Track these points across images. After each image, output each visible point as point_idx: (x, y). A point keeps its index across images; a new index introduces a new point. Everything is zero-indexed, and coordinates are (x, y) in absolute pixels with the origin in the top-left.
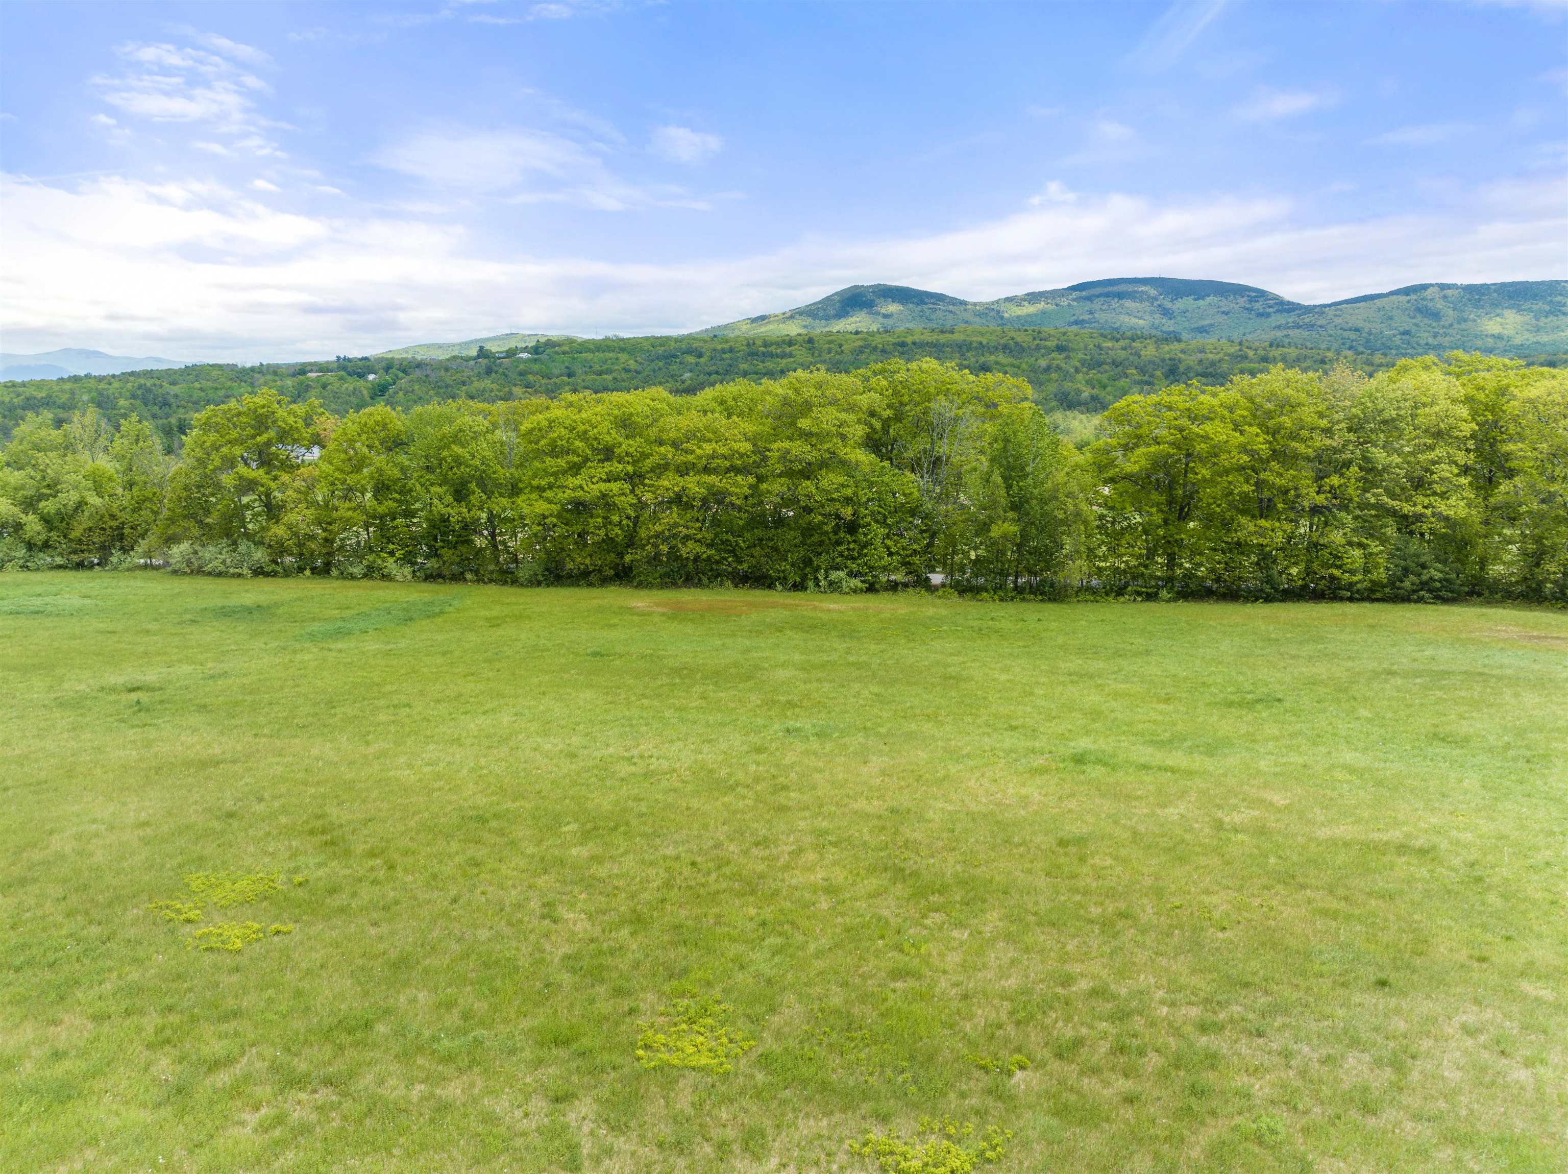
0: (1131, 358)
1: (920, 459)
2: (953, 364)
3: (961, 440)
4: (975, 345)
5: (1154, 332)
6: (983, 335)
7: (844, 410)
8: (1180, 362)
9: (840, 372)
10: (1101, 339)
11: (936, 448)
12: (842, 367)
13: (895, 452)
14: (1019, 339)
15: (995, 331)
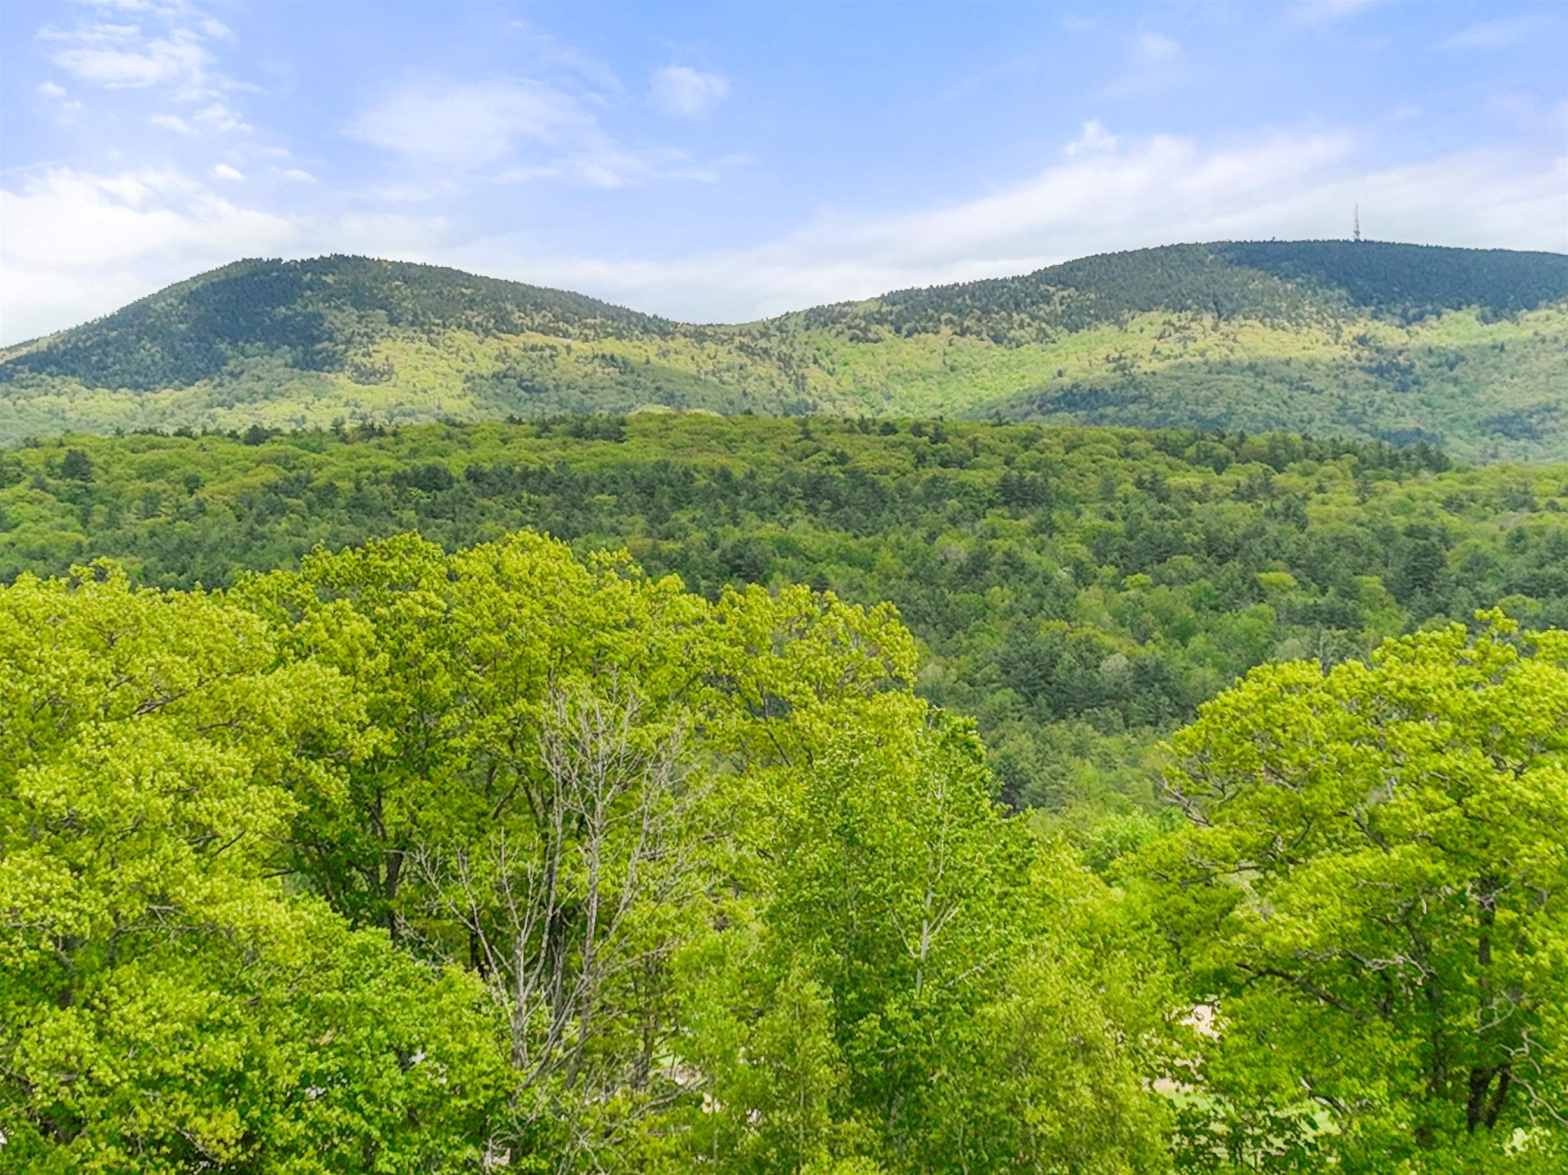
0: (1273, 528)
1: (500, 915)
2: (624, 554)
3: (655, 839)
4: (701, 482)
5: (1348, 435)
6: (730, 446)
7: (203, 731)
8: (1446, 540)
9: (188, 588)
10: (1160, 463)
11: (566, 873)
12: (199, 564)
13: (405, 888)
14: (864, 461)
15: (774, 430)
